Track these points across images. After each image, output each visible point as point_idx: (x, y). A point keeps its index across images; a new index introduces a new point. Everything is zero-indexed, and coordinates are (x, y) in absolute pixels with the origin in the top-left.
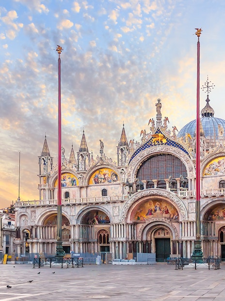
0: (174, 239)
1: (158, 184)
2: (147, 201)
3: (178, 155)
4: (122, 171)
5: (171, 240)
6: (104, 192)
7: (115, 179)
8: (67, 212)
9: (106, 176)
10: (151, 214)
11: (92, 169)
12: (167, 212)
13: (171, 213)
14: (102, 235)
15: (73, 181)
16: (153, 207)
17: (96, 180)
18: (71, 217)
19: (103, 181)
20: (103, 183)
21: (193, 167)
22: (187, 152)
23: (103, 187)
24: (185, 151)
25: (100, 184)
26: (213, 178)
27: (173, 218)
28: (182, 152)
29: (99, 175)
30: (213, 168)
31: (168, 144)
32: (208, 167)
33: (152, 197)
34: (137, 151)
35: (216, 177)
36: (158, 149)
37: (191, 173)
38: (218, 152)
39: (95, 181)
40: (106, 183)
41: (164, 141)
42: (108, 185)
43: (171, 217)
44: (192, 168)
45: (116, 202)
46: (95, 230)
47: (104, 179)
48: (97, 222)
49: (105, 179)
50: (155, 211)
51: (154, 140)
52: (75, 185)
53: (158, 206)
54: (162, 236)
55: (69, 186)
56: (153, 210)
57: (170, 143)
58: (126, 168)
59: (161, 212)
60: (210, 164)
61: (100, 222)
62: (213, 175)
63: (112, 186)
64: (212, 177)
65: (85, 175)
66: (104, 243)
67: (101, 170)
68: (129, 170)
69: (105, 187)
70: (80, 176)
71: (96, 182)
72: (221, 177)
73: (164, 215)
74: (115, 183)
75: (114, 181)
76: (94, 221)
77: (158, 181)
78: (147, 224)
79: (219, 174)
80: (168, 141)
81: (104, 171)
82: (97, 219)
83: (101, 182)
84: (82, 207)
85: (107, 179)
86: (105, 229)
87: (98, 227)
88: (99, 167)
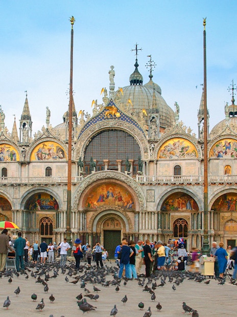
0: (127, 231)
1: (108, 165)
2: (99, 186)
3: (132, 133)
5: (122, 232)
6: (49, 171)
7: (62, 156)
8: (9, 194)
9: (51, 152)
10: (103, 201)
11: (36, 141)
12: (120, 199)
13: (124, 201)
14: (44, 223)
15: (13, 155)
16: (105, 193)
17: (40, 156)
19: (47, 157)
20: (48, 159)
21: (148, 147)
22: (142, 131)
23: (47, 165)
24: (140, 129)
25: (43, 160)
26: (169, 162)
27: (126, 206)
28: (136, 129)
29: (43, 150)
30: (168, 151)
31: (122, 119)
32: (163, 148)
33: (107, 181)
34: (88, 123)
35: (171, 160)
36: (111, 124)
37: (146, 154)
38: (174, 133)
39: (38, 157)
40: (51, 159)
41: (118, 115)
42: (53, 162)
43: (125, 205)
44: (147, 149)
45: (67, 184)
46: (37, 217)
47: (48, 155)
48: (39, 207)
50: (108, 197)
51: (107, 112)
52: (15, 160)
53: (111, 191)
54: (111, 228)
55: (8, 161)
56: (105, 196)
57: (124, 117)
58: (76, 143)
59: (114, 198)
60: (165, 145)
61: (43, 208)
62: (168, 158)
63: (58, 164)
64: (167, 160)
65: (27, 149)
66: (47, 234)
67: (46, 143)
68: (78, 146)
69: (50, 165)
70: (22, 150)
72: (177, 162)
73: (117, 202)
74: (61, 160)
75: (60, 158)
76: (35, 206)
77: (109, 162)
78: (98, 212)
79: (174, 157)
80: (122, 116)
81: (49, 145)
82: (40, 204)
83: (45, 158)
84: (28, 188)
85: (52, 155)
86: (48, 216)
87: (41, 213)
88: (44, 140)
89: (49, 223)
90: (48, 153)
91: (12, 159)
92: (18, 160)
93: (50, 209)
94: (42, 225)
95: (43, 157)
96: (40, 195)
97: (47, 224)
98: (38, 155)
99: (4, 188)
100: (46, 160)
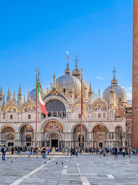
0: (60, 140)
1: (53, 114)
2: (49, 122)
3: (62, 101)
4: (38, 107)
5: (58, 140)
6: (29, 117)
7: (34, 110)
8: (14, 126)
9: (30, 108)
10: (51, 128)
11: (24, 104)
12: (58, 127)
14: (28, 137)
15: (15, 110)
16: (52, 125)
18: (16, 128)
23: (29, 114)
24: (65, 99)
25: (27, 112)
26: (76, 113)
28: (64, 99)
29: (27, 108)
30: (76, 108)
32: (74, 107)
33: (52, 120)
34: (45, 97)
35: (78, 112)
36: (54, 97)
37: (68, 110)
38: (78, 101)
40: (30, 112)
41: (57, 94)
42: (31, 113)
43: (59, 130)
44: (68, 108)
46: (25, 135)
47: (29, 110)
48: (25, 131)
50: (53, 126)
51: (52, 93)
53: (54, 124)
54: (54, 139)
57: (59, 95)
59: (55, 127)
61: (27, 131)
62: (76, 111)
63: (33, 113)
65: (21, 107)
66: (29, 141)
69: (30, 114)
71: (26, 111)
73: (56, 129)
76: (24, 130)
77: (53, 112)
78: (49, 133)
81: (30, 106)
82: (26, 129)
84: (21, 124)
86: (29, 134)
87: (26, 133)
88: (27, 104)
91: (14, 111)
92: (17, 112)
93: (30, 132)
94: (27, 138)
96: (26, 126)
97: (29, 137)
98: (25, 110)
99: (12, 124)
100: (28, 112)
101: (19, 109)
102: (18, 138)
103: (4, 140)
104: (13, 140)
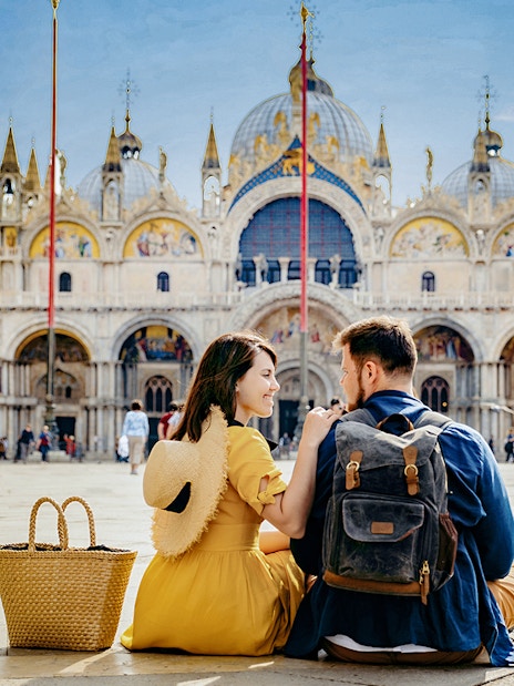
1: (289, 269)
2: (274, 312)
4: (213, 231)
6: (163, 280)
7: (191, 248)
8: (86, 328)
9: (168, 240)
10: (281, 341)
11: (136, 217)
12: (316, 338)
13: (324, 341)
14: (155, 389)
15: (83, 245)
16: (285, 326)
17: (144, 248)
18: (99, 341)
19: (159, 250)
20: (161, 255)
21: (371, 235)
22: (358, 200)
23: (161, 268)
24: (355, 197)
25: (152, 258)
26: (410, 265)
28: (348, 198)
29: (151, 236)
30: (410, 242)
31: (318, 177)
32: (399, 239)
33: (286, 303)
34: (247, 184)
35: (416, 262)
36: (296, 185)
37: (366, 248)
38: (422, 207)
39: (140, 250)
40: (169, 256)
41: (310, 168)
42: (173, 262)
43: (325, 350)
44: (369, 238)
45: (212, 310)
46: (140, 376)
47: (162, 246)
48: (142, 355)
49: (164, 245)
50: (290, 333)
51: (288, 163)
52: (89, 256)
53: (297, 323)
54: (295, 394)
55: (72, 258)
56: (285, 332)
57: (322, 173)
58: (221, 224)
60: (403, 231)
61: (151, 357)
62: (409, 257)
63: (183, 266)
64: (407, 262)
65: (118, 233)
66: (159, 409)
67: (157, 223)
68: (228, 229)
69: (166, 268)
71: (144, 253)
72: (427, 264)
74: (189, 258)
75: (187, 253)
76: (135, 353)
77: (290, 263)
79: (423, 256)
80: (318, 170)
81: (165, 227)
82: (144, 347)
83: (155, 253)
85: (169, 246)
86: (163, 373)
87: (146, 368)
88: (155, 216)
89: (164, 389)
90: (161, 242)
91: (82, 254)
92: (95, 257)
93: (168, 358)
94: (150, 390)
95: (151, 252)
96: (144, 330)
97: (159, 390)
98: (139, 246)
99: (75, 315)
100: (156, 258)
101: (108, 239)
102: (112, 393)
103: (25, 402)
104: (76, 401)
